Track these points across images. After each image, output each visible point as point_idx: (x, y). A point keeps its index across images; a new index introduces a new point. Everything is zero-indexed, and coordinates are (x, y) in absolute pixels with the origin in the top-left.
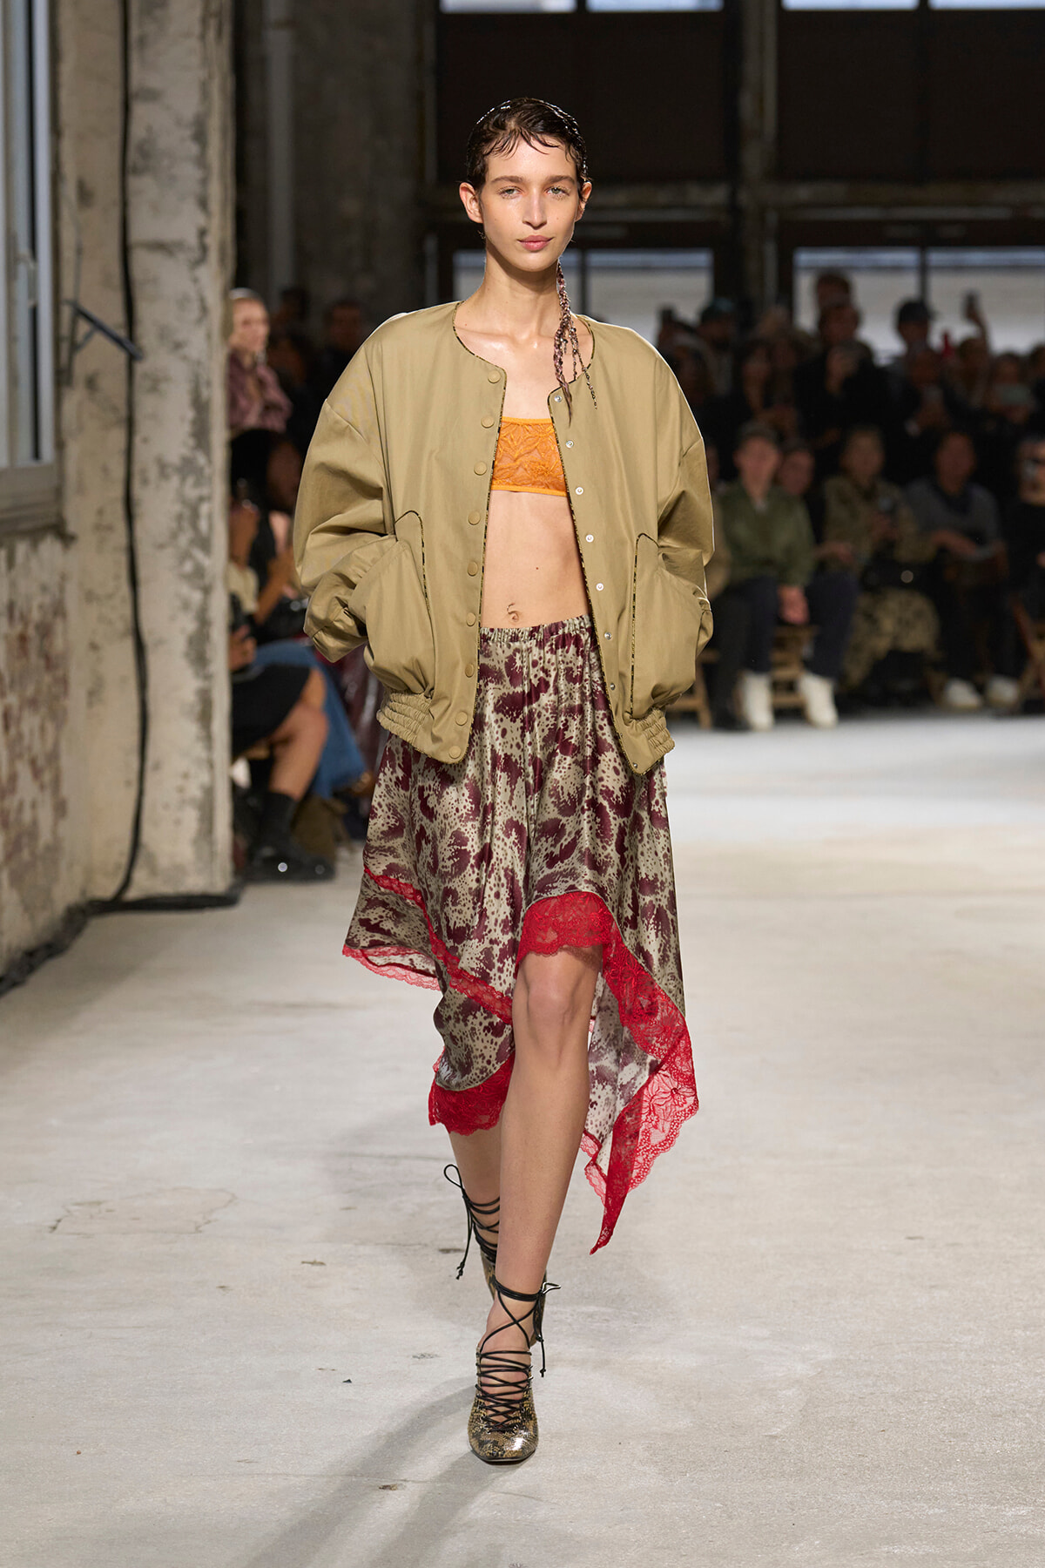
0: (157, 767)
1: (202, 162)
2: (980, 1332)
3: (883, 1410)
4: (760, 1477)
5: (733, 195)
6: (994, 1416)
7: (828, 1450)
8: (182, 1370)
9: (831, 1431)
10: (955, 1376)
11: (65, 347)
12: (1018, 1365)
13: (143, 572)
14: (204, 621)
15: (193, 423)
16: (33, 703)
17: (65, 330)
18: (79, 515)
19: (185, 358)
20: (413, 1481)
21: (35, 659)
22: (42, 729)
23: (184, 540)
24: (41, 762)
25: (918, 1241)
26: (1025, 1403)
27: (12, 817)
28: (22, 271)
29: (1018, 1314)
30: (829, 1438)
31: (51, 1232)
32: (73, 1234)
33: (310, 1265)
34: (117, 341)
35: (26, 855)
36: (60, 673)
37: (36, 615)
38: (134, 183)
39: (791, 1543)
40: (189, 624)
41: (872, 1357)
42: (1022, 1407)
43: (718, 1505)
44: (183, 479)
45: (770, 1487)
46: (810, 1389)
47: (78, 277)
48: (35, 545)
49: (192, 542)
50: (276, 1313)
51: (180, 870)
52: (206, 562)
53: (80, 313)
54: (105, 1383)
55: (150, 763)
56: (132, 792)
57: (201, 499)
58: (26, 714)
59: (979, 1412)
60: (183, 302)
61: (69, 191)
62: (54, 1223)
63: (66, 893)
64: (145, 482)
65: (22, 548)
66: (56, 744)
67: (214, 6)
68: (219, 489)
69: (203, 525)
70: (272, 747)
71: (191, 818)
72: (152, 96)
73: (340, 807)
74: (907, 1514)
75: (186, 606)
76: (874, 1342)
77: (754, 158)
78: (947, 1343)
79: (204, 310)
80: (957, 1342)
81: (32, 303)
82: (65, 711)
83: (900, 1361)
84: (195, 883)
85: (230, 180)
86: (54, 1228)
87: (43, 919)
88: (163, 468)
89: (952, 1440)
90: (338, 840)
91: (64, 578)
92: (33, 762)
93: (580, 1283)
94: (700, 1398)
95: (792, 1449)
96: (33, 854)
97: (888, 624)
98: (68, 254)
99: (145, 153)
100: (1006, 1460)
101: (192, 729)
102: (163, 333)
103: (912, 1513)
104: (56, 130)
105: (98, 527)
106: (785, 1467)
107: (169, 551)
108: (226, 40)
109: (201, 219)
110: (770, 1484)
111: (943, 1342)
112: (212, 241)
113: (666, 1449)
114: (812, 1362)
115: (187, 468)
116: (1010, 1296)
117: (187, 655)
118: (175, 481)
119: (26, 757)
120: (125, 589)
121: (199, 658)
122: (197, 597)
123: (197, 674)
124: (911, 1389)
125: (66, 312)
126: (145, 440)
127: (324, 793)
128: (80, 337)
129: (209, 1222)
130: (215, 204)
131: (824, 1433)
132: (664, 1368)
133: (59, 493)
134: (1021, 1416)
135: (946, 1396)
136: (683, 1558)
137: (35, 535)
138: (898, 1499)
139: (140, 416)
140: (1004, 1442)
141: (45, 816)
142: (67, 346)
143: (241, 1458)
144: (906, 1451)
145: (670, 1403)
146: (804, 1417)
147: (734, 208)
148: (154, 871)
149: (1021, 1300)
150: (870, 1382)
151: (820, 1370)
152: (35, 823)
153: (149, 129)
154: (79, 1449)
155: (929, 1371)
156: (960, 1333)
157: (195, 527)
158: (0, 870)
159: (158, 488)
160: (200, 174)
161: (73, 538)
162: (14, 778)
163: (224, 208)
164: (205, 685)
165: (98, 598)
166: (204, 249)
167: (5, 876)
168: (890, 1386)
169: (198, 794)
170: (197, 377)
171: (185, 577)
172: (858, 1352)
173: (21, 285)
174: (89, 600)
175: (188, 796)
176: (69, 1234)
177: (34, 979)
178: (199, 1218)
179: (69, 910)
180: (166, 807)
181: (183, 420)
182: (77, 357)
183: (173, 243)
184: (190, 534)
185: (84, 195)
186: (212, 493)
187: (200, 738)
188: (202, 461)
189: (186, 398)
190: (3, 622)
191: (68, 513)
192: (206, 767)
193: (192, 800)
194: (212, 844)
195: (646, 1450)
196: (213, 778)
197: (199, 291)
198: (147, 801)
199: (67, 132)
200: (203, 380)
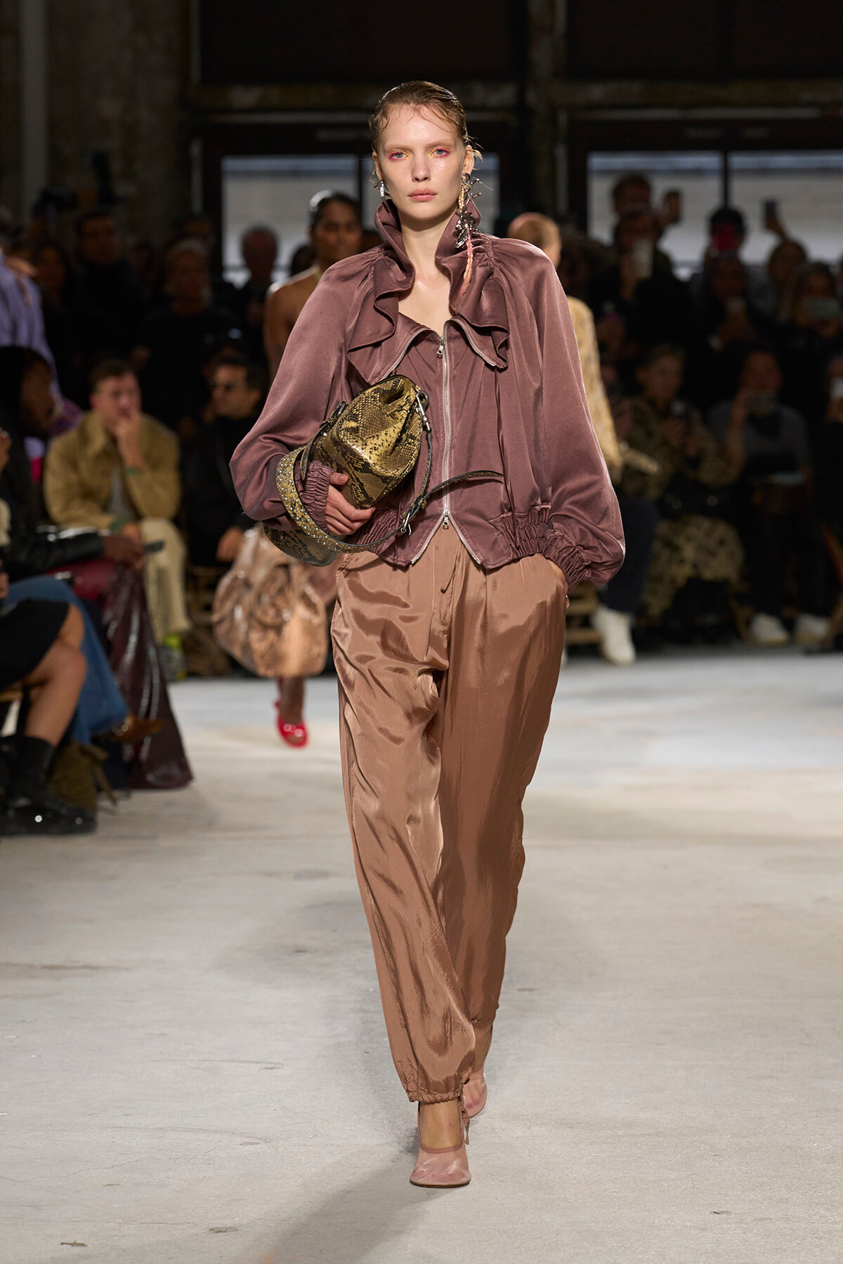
5: (521, 94)
25: (725, 1215)
33: (70, 1246)
70: (27, 690)
73: (101, 754)
77: (543, 55)
90: (99, 789)
97: (689, 552)
127: (84, 738)
147: (521, 108)
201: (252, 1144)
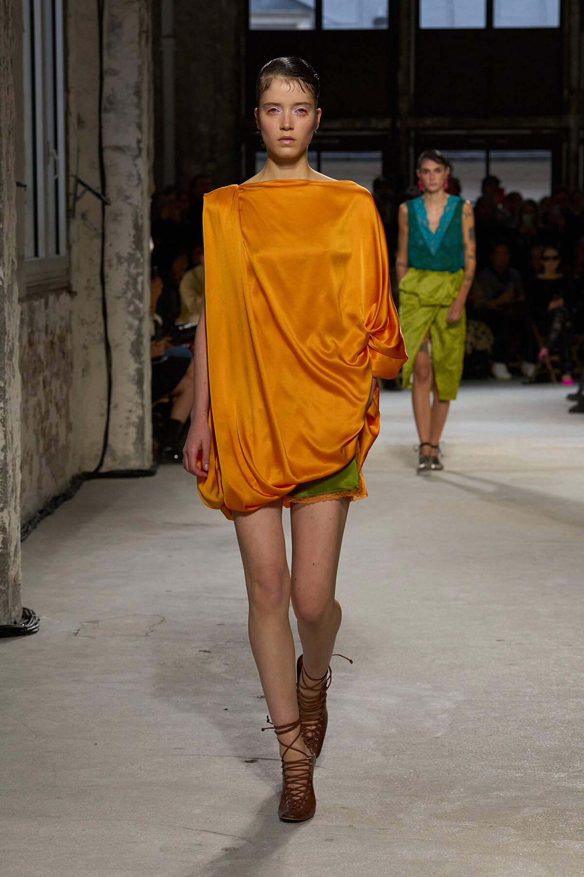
0: (116, 407)
1: (138, 106)
2: (535, 687)
3: (490, 725)
4: (432, 757)
5: (393, 123)
6: (545, 728)
7: (464, 744)
8: (144, 703)
9: (465, 735)
10: (524, 709)
11: (71, 198)
12: (555, 703)
13: (109, 311)
14: (139, 335)
15: (134, 236)
16: (57, 375)
17: (71, 191)
18: (79, 282)
19: (130, 204)
20: (262, 759)
21: (58, 354)
22: (61, 388)
23: (129, 295)
24: (60, 404)
26: (560, 722)
27: (47, 431)
28: (51, 160)
29: (554, 678)
30: (464, 738)
31: (75, 636)
32: (87, 637)
33: (203, 652)
34: (98, 195)
35: (53, 450)
36: (69, 360)
37: (58, 332)
38: (105, 116)
39: (449, 790)
40: (132, 336)
41: (483, 699)
42: (559, 724)
43: (412, 771)
44: (129, 265)
45: (437, 762)
46: (454, 714)
47: (77, 163)
48: (57, 297)
49: (133, 295)
50: (188, 676)
51: (127, 458)
52: (141, 306)
53: (79, 181)
54: (107, 710)
55: (112, 405)
57: (138, 274)
58: (54, 380)
59: (538, 726)
60: (129, 176)
61: (73, 120)
62: (76, 631)
63: (71, 470)
64: (111, 266)
65: (52, 298)
66: (67, 396)
67: (145, 28)
68: (146, 270)
69: (139, 287)
70: (171, 398)
71: (133, 432)
72: (115, 73)
74: (505, 776)
75: (131, 327)
76: (483, 691)
77: (404, 105)
78: (519, 692)
79: (140, 180)
80: (524, 692)
81: (55, 177)
82: (71, 379)
83: (496, 701)
84: (135, 464)
85: (152, 115)
86: (76, 634)
87: (61, 481)
88: (119, 258)
89: (525, 740)
91: (71, 313)
92: (57, 404)
94: (400, 719)
95: (446, 744)
96: (56, 449)
97: (469, 338)
98: (73, 152)
99: (111, 102)
100: (552, 750)
101: (134, 388)
102: (120, 192)
103: (507, 776)
104: (67, 90)
105: (87, 288)
106: (444, 753)
107: (123, 300)
108: (150, 45)
109: (138, 135)
110: (437, 761)
111: (518, 692)
112: (143, 146)
113: (385, 743)
114: (453, 701)
115: (131, 259)
116: (549, 669)
117: (131, 352)
118: (125, 265)
119: (54, 402)
120: (101, 319)
121: (137, 353)
122: (136, 323)
123: (136, 361)
124: (503, 715)
125: (72, 181)
126: (111, 245)
128: (78, 194)
129: (152, 631)
130: (145, 128)
131: (462, 736)
132: (381, 704)
133: (68, 271)
134: (558, 728)
135: (521, 718)
136: (397, 797)
137: (58, 292)
138: (500, 769)
139: (107, 233)
140: (551, 741)
141: (62, 431)
142: (72, 198)
143: (176, 747)
144: (503, 745)
145: (385, 721)
146: (451, 728)
147: (393, 129)
148: (114, 459)
149: (555, 671)
150: (483, 711)
151: (457, 705)
152: (57, 434)
153: (113, 90)
154: (96, 742)
155: (512, 706)
156: (526, 687)
157: (135, 288)
158: (41, 458)
159: (117, 269)
160: (138, 112)
161: (75, 293)
162: (47, 412)
163: (149, 129)
164: (140, 366)
165: (87, 323)
166: (140, 150)
167: (43, 460)
168: (493, 713)
169: (136, 420)
170: (137, 214)
171: (130, 313)
172: (476, 696)
173: (51, 167)
174: (83, 324)
175: (131, 421)
176: (84, 636)
177: (58, 511)
178: (147, 629)
179: (73, 477)
180: (121, 426)
181: (129, 235)
182: (78, 204)
183: (125, 147)
184: (133, 291)
185: (81, 122)
186: (143, 271)
187: (137, 393)
188: (139, 255)
189: (131, 224)
190: (43, 335)
191: (73, 281)
192: (140, 407)
193: (134, 423)
194: (143, 445)
195: (375, 744)
196: (144, 412)
197: (137, 171)
198: (111, 423)
199: (72, 91)
200: (139, 215)
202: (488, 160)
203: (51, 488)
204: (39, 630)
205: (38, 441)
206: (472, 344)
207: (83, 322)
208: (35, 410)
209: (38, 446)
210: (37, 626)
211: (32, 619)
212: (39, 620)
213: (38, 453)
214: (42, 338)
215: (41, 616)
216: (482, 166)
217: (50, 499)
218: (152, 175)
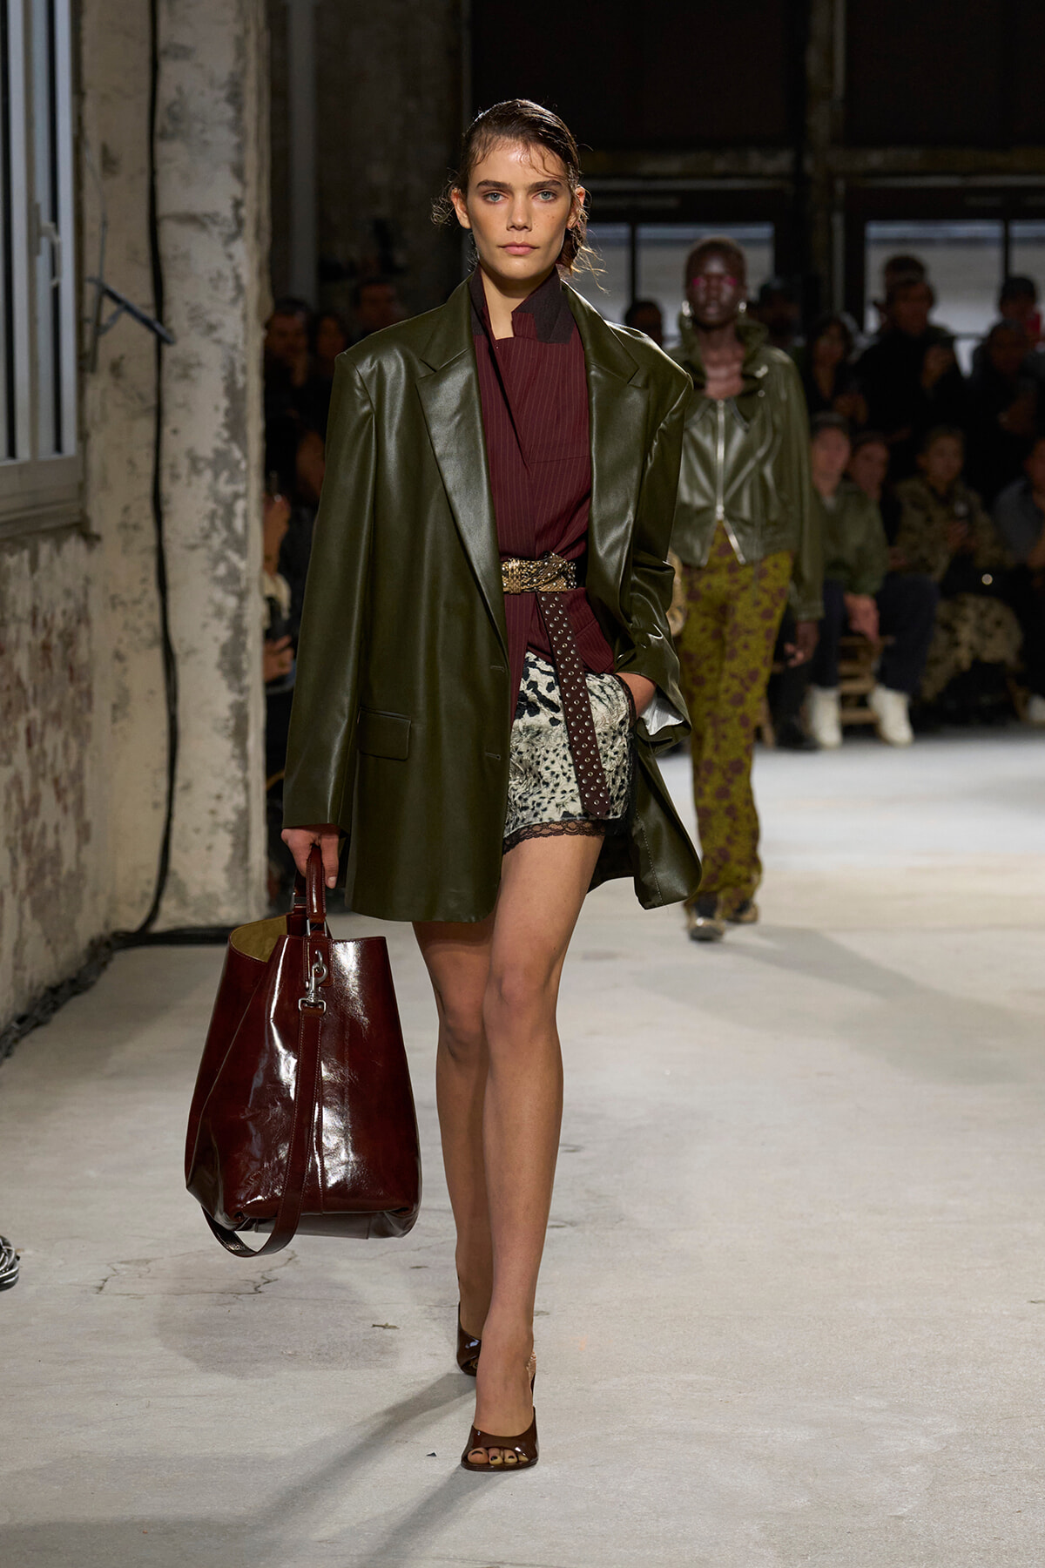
0: (187, 787)
1: (237, 126)
3: (1017, 1489)
5: (798, 162)
7: (960, 1532)
8: (251, 1442)
9: (962, 1511)
11: (89, 328)
13: (172, 577)
14: (238, 629)
15: (227, 413)
16: (56, 718)
17: (89, 312)
18: (104, 513)
19: (218, 342)
20: (511, 1564)
21: (59, 671)
22: (66, 746)
23: (216, 541)
24: (64, 782)
25: (1041, 1306)
27: (35, 841)
28: (45, 244)
30: (961, 1519)
31: (97, 1293)
32: (123, 1294)
33: (381, 1328)
34: (146, 323)
35: (48, 882)
36: (84, 685)
37: (59, 622)
38: (163, 149)
40: (225, 634)
41: (1001, 1431)
44: (216, 476)
46: (936, 1466)
47: (103, 253)
48: (58, 547)
49: (225, 542)
50: (348, 1381)
51: (212, 898)
52: (242, 565)
53: (105, 292)
55: (179, 784)
56: (161, 814)
57: (236, 496)
58: (49, 730)
60: (216, 280)
61: (92, 157)
62: (100, 1283)
63: (88, 927)
64: (175, 477)
65: (45, 549)
66: (80, 763)
68: (255, 485)
69: (238, 524)
71: (224, 844)
72: (183, 53)
75: (219, 612)
76: (1001, 1414)
77: (821, 121)
81: (54, 283)
82: (89, 726)
83: (1031, 1435)
84: (228, 913)
85: (266, 146)
86: (101, 1288)
87: (65, 952)
88: (194, 460)
91: (88, 581)
92: (56, 782)
93: (677, 1349)
94: (817, 1475)
95: (920, 1531)
96: (55, 881)
97: (966, 635)
98: (91, 227)
99: (175, 118)
101: (226, 746)
102: (195, 315)
104: (78, 90)
105: (123, 526)
106: (914, 1551)
107: (202, 552)
109: (236, 189)
112: (247, 213)
113: (784, 1530)
114: (935, 1436)
115: (221, 461)
117: (219, 666)
118: (208, 475)
119: (49, 777)
120: (153, 594)
121: (233, 669)
122: (232, 602)
123: (230, 687)
125: (90, 291)
126: (175, 432)
128: (104, 320)
129: (268, 1282)
130: (251, 175)
131: (954, 1513)
132: (774, 1442)
133: (82, 488)
137: (57, 535)
139: (168, 405)
141: (69, 841)
142: (91, 328)
143: (322, 1538)
145: (783, 1480)
146: (931, 1495)
147: (798, 176)
148: (183, 902)
150: (1001, 1459)
151: (944, 1445)
152: (58, 848)
153: (179, 90)
154: (145, 1528)
157: (229, 526)
158: (22, 899)
159: (189, 484)
160: (234, 139)
161: (98, 538)
162: (36, 799)
163: (259, 177)
164: (240, 698)
165: (123, 603)
166: (240, 222)
167: (27, 906)
168: (1023, 1463)
169: (233, 817)
170: (232, 362)
171: (218, 581)
172: (986, 1426)
173: (43, 262)
174: (114, 607)
175: (221, 819)
176: (117, 1294)
177: (58, 1018)
178: (257, 1278)
179: (92, 943)
180: (197, 831)
181: (217, 408)
182: (102, 340)
183: (206, 215)
184: (224, 534)
185: (109, 163)
186: (247, 490)
187: (233, 756)
188: (237, 454)
189: (220, 386)
190: (26, 630)
191: (93, 512)
192: (240, 787)
193: (225, 824)
194: (247, 871)
195: (762, 1531)
196: (248, 800)
197: (234, 269)
198: (176, 825)
199: (90, 92)
200: (238, 365)
201: (558, 1227)
202: (1007, 243)
203: (43, 966)
204: (17, 1279)
205: (15, 863)
206: (972, 648)
207: (114, 602)
208: (8, 796)
209: (14, 874)
210: (13, 1271)
211: (3, 1254)
212: (18, 1258)
213: (14, 891)
214: (22, 635)
215: (23, 1250)
216: (994, 255)
217: (42, 992)
218: (266, 278)
